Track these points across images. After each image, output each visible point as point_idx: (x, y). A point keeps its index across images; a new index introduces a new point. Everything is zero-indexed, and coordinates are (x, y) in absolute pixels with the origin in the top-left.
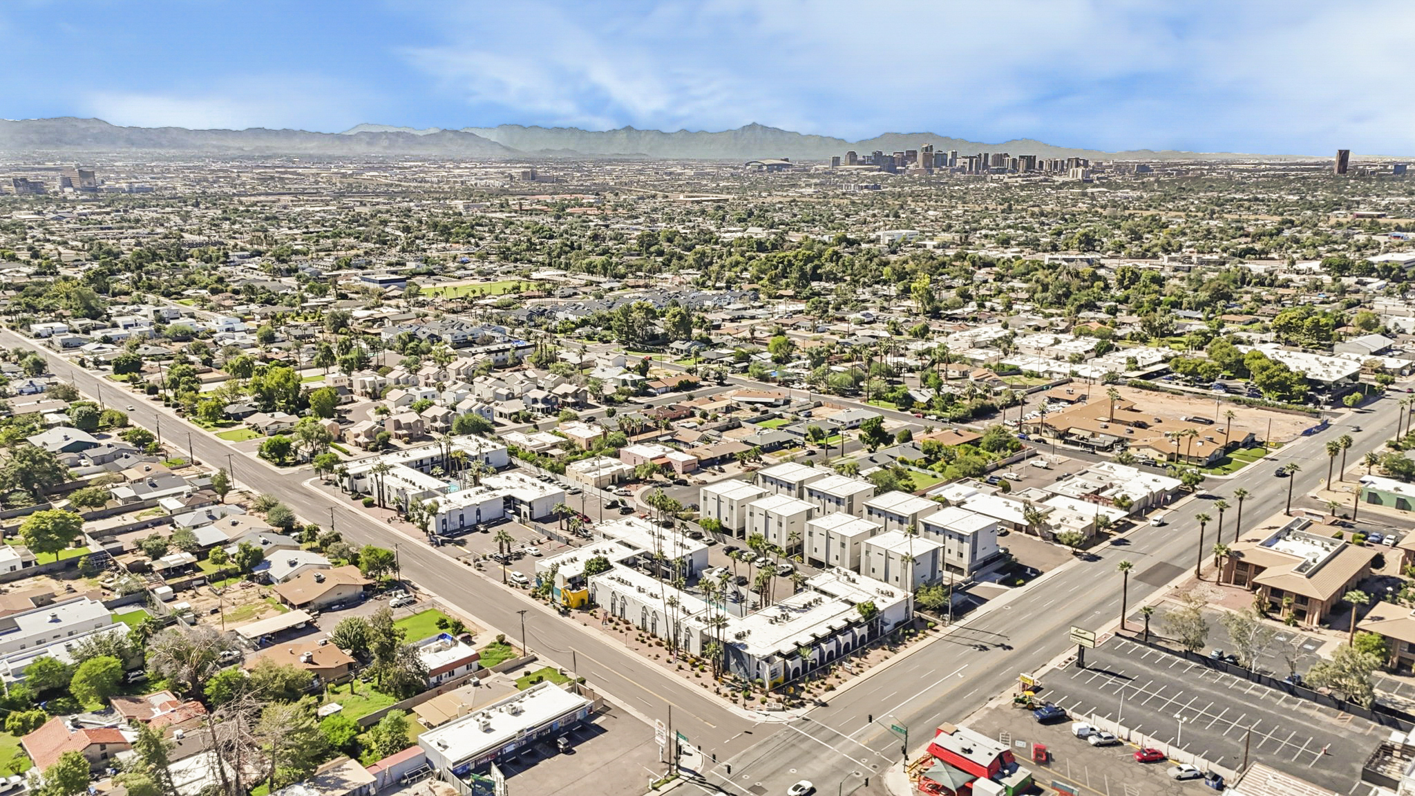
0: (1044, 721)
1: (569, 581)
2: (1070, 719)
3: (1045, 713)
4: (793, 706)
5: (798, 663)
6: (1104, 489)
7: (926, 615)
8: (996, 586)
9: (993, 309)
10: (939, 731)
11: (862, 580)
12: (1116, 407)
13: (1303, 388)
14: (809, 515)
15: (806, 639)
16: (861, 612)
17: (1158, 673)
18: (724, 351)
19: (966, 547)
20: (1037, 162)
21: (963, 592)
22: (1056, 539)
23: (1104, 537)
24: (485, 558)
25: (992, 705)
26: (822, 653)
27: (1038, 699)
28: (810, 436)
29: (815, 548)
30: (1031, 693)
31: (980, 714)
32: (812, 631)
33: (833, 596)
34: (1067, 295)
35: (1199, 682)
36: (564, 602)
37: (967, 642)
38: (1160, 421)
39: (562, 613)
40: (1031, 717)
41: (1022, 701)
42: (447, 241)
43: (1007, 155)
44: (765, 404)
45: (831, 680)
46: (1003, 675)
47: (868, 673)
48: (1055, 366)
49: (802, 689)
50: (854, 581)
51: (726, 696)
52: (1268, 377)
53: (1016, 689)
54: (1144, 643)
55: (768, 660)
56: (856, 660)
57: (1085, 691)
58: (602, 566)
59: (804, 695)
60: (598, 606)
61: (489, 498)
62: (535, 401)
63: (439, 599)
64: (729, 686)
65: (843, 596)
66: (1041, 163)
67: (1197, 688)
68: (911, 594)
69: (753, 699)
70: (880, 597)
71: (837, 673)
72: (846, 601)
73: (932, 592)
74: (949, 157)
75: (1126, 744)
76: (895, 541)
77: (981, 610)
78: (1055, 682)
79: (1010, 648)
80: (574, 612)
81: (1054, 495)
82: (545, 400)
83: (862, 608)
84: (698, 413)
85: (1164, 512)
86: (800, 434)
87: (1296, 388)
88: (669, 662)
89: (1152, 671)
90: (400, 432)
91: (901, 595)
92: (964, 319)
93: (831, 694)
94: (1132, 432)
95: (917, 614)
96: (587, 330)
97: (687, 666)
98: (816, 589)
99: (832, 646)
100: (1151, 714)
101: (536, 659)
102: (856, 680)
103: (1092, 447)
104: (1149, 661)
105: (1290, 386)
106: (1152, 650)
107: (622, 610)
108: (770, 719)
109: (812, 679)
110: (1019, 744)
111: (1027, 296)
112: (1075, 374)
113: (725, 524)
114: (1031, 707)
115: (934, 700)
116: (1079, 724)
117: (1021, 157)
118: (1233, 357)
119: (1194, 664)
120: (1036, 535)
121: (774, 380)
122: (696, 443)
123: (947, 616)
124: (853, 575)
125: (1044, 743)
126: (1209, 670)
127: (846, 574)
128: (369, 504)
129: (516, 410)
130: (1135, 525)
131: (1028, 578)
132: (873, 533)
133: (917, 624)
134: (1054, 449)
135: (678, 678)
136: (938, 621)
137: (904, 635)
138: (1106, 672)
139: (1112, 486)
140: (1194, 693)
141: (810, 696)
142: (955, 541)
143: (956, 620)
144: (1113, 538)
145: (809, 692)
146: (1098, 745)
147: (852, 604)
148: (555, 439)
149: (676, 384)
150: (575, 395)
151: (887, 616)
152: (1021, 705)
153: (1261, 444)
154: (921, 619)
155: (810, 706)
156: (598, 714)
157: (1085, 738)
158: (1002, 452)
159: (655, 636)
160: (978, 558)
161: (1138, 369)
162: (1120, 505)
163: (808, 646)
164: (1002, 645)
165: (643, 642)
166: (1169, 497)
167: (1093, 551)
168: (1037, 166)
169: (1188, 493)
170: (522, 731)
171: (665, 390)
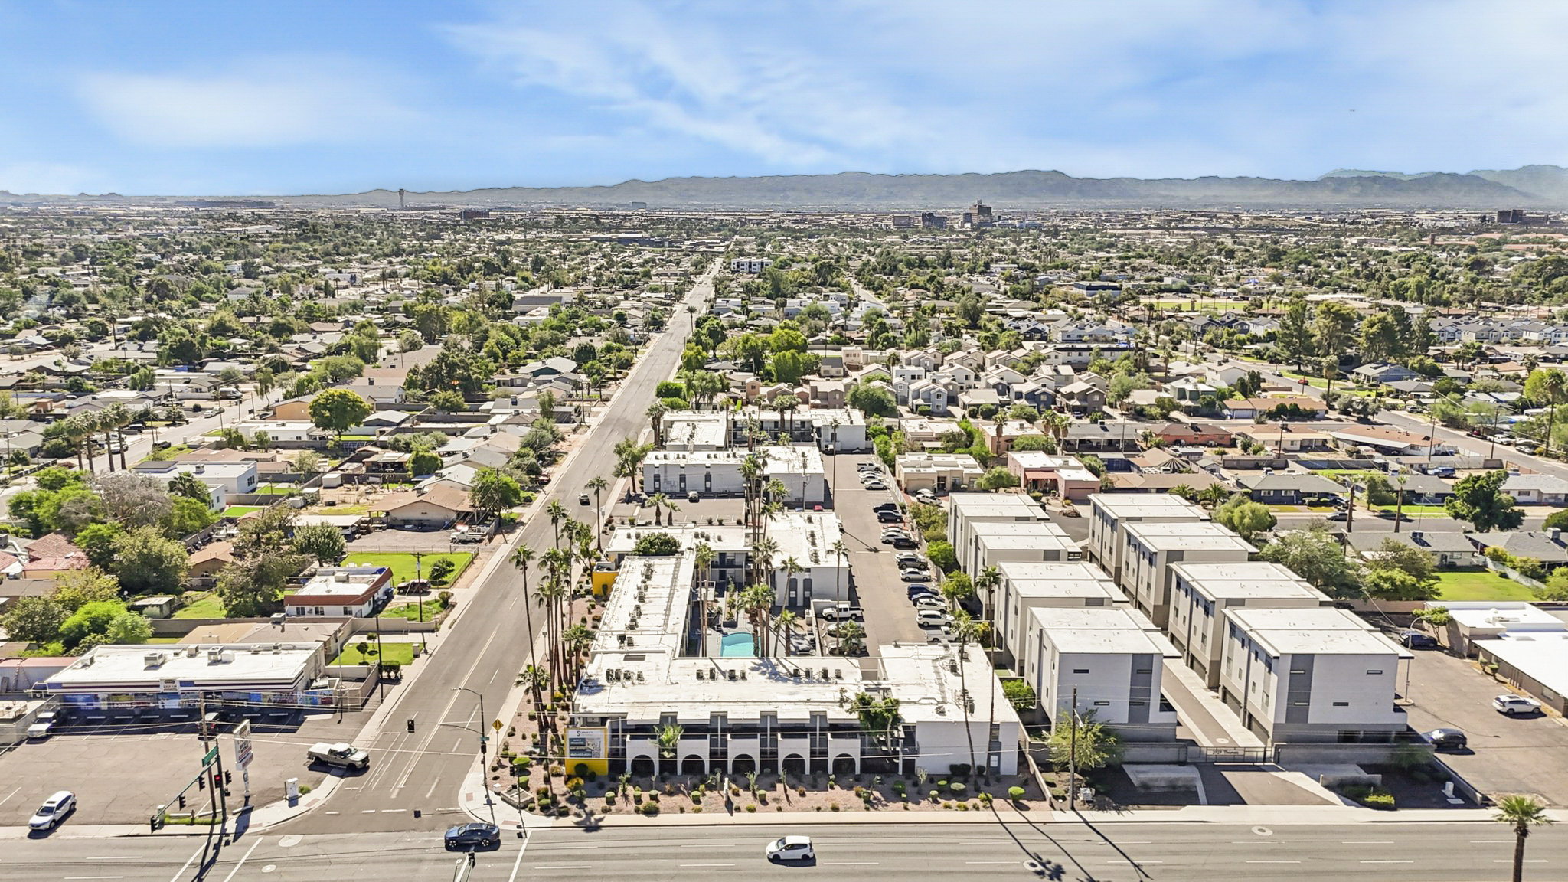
15: (696, 714)
21: (1214, 771)
32: (729, 708)
44: (1382, 449)
47: (758, 816)
50: (953, 668)
82: (1031, 396)
84: (1241, 442)
93: (636, 819)
99: (749, 747)
101: (433, 631)
108: (481, 810)
121: (1466, 428)
122: (1148, 470)
142: (1261, 666)
145: (610, 801)
150: (1084, 396)
155: (568, 820)
170: (172, 681)
171: (1250, 413)
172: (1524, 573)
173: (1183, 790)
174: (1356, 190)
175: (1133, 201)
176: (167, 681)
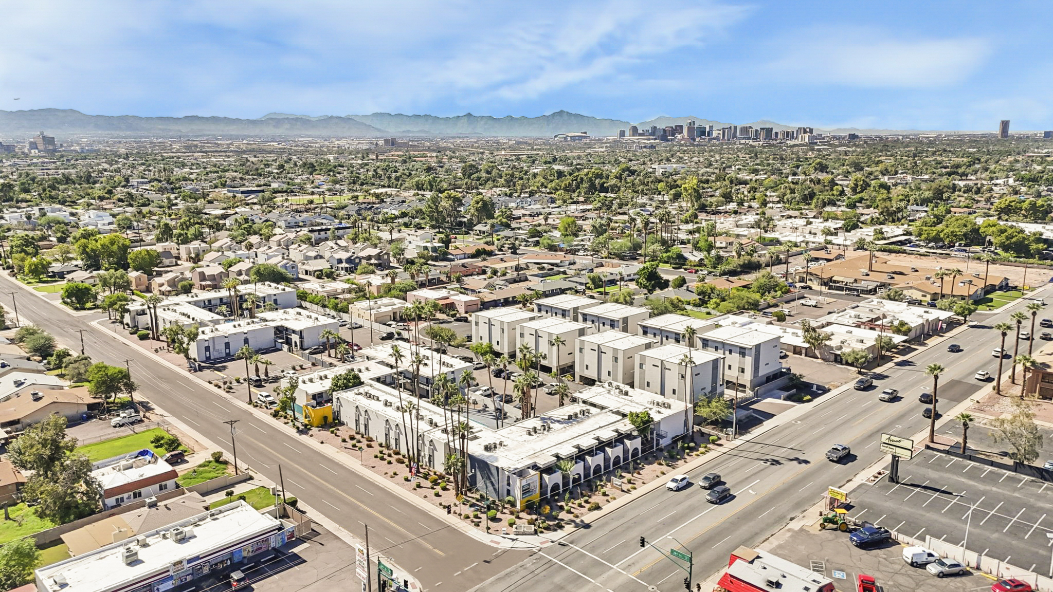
0: (865, 545)
1: (314, 397)
2: (896, 543)
3: (866, 535)
4: (548, 528)
5: (557, 478)
6: (878, 319)
7: (706, 430)
8: (781, 402)
9: (750, 207)
10: (734, 558)
11: (635, 393)
12: (874, 262)
13: (1041, 246)
14: (582, 332)
15: (567, 450)
16: (633, 422)
17: (988, 488)
18: (521, 231)
19: (749, 361)
20: (773, 132)
21: (746, 408)
22: (838, 359)
23: (885, 359)
24: (238, 381)
25: (795, 525)
26: (586, 468)
27: (852, 519)
28: (591, 285)
29: (586, 365)
30: (844, 511)
31: (781, 537)
32: (575, 442)
33: (602, 408)
34: (812, 195)
35: (1039, 497)
36: (306, 421)
37: (756, 456)
38: (917, 271)
39: (300, 432)
40: (845, 538)
41: (831, 521)
42: (311, 174)
43: (750, 127)
44: (552, 264)
45: (596, 498)
46: (802, 492)
47: (641, 490)
48: (810, 238)
49: (562, 508)
50: (626, 393)
51: (467, 517)
52: (1008, 238)
53: (822, 506)
54: (963, 456)
55: (521, 474)
56: (628, 476)
57: (906, 509)
58: (352, 381)
59: (563, 515)
60: (343, 424)
61: (260, 327)
62: (340, 261)
63: (170, 419)
64: (472, 505)
65: (613, 407)
66: (776, 133)
67: (1041, 504)
68: (690, 406)
69: (500, 520)
70: (655, 408)
71: (604, 489)
72: (618, 413)
73: (714, 404)
74: (707, 130)
75: (976, 573)
76: (672, 352)
77: (768, 425)
78: (868, 499)
79: (806, 462)
80: (314, 430)
81: (829, 324)
82: (349, 260)
83: (634, 417)
84: (489, 271)
85: (941, 339)
86: (581, 284)
87: (1034, 246)
88: (407, 480)
89: (981, 487)
90: (204, 283)
91: (679, 406)
92: (726, 212)
93: (596, 514)
94: (893, 278)
95: (696, 428)
96: (406, 220)
97: (428, 484)
98: (584, 402)
99: (599, 459)
100: (995, 536)
101: (251, 478)
102: (627, 498)
103: (857, 290)
104: (973, 474)
105: (1028, 245)
106: (973, 463)
107: (366, 426)
108: (517, 544)
109: (573, 496)
110: (838, 575)
111: (778, 199)
112: (830, 242)
113: (496, 348)
114: (845, 528)
115: (723, 520)
116: (911, 549)
117: (761, 129)
118: (969, 227)
119: (1027, 478)
120: (817, 358)
121: (561, 250)
122: (482, 290)
123: (731, 430)
124: (627, 388)
125: (870, 573)
126: (1046, 484)
127: (618, 388)
128: (143, 338)
129: (320, 268)
130: (916, 349)
131: (815, 395)
132: (648, 346)
133: (697, 438)
134: (821, 293)
135: (415, 499)
136: (721, 435)
137: (683, 449)
138: (926, 488)
139: (885, 317)
140: (1041, 511)
141: (571, 516)
142: (736, 356)
143: (741, 434)
144: (897, 360)
145: (569, 512)
146: (942, 575)
147: (624, 416)
148: (347, 286)
149: (473, 251)
150: (378, 257)
151: (663, 428)
152: (830, 526)
153: (1015, 288)
154: (703, 434)
155: (569, 528)
156: (301, 541)
157: (923, 566)
158: (773, 293)
159: (397, 453)
160: (761, 373)
161: (884, 239)
162: (898, 331)
163: (570, 458)
164: (796, 459)
165: (382, 459)
166: (944, 326)
167: (878, 370)
168: (773, 136)
169: (961, 324)
170: (180, 562)
171: (463, 256)
172: (695, 305)
173: (747, 420)
174: (287, 126)
175: (139, 133)
176: (175, 564)
